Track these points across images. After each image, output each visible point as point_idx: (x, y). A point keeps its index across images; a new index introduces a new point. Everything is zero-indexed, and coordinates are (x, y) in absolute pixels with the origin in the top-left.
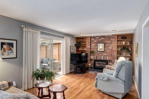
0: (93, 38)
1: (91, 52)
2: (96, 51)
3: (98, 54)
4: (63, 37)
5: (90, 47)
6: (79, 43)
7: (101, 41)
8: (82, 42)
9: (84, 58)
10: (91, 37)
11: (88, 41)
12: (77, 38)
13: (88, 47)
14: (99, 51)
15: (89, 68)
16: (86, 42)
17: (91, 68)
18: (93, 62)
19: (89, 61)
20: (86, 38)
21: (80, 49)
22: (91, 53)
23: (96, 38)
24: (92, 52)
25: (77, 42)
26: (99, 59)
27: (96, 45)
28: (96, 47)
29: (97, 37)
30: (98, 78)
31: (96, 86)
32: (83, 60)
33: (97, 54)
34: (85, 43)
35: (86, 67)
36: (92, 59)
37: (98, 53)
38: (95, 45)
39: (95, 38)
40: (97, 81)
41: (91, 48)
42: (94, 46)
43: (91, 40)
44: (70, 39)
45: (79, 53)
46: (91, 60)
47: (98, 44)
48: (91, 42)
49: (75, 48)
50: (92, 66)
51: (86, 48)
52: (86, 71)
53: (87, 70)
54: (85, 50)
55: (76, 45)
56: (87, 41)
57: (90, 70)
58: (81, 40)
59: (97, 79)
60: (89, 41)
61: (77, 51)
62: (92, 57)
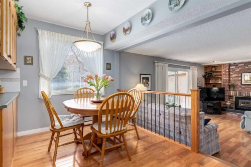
0: (233, 66)
1: (229, 86)
2: (239, 84)
3: (243, 88)
4: (189, 68)
5: (228, 78)
6: (210, 73)
7: (248, 69)
8: (213, 72)
9: (215, 94)
10: (230, 65)
11: (225, 71)
12: (206, 67)
13: (225, 79)
14: (245, 85)
15: (227, 108)
16: (221, 72)
17: (231, 108)
18: (234, 100)
19: (226, 98)
20: (221, 66)
21: (211, 82)
22: (229, 88)
23: (239, 65)
24: (232, 86)
25: (206, 72)
26: (244, 95)
27: (240, 75)
28: (240, 78)
29: (241, 63)
30: (246, 117)
31: (243, 127)
32: (215, 97)
33: (240, 88)
34: (219, 74)
35: (222, 106)
36: (233, 96)
37: (243, 86)
38: (237, 75)
39: (237, 65)
40: (244, 121)
41: (229, 80)
42: (236, 77)
43: (229, 69)
44: (196, 69)
45: (208, 87)
46: (231, 97)
47: (243, 74)
48: (229, 71)
49: (203, 80)
50: (232, 106)
51: (221, 80)
52: (222, 112)
53: (224, 110)
54: (219, 82)
55: (204, 76)
56: (222, 70)
57: (229, 111)
58: (213, 69)
59: (244, 118)
60: (227, 70)
61: (206, 84)
62: (232, 93)
